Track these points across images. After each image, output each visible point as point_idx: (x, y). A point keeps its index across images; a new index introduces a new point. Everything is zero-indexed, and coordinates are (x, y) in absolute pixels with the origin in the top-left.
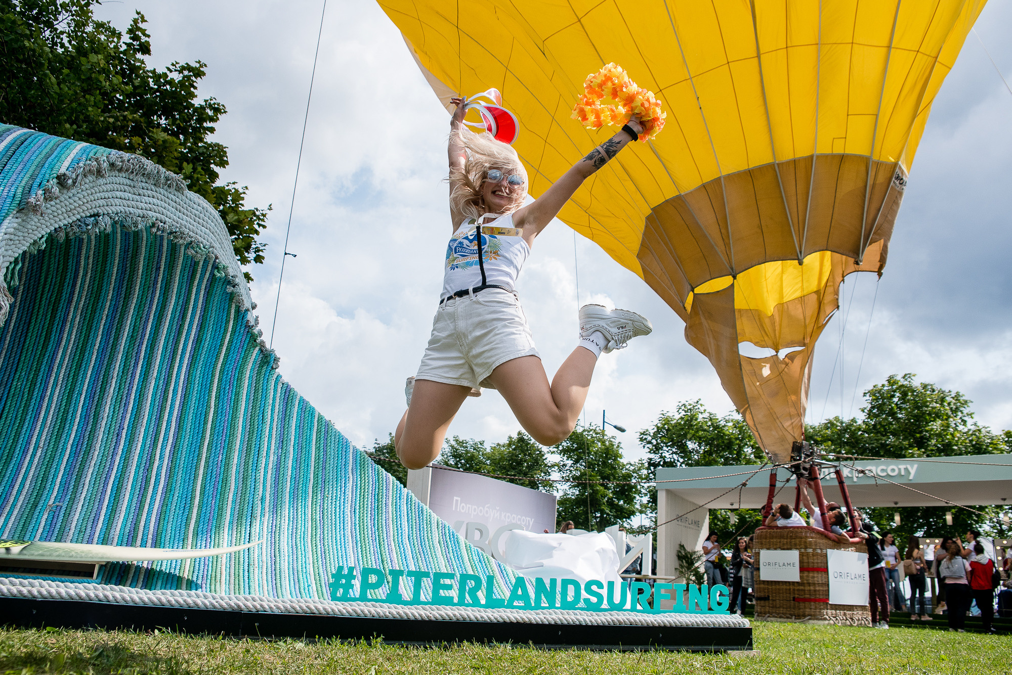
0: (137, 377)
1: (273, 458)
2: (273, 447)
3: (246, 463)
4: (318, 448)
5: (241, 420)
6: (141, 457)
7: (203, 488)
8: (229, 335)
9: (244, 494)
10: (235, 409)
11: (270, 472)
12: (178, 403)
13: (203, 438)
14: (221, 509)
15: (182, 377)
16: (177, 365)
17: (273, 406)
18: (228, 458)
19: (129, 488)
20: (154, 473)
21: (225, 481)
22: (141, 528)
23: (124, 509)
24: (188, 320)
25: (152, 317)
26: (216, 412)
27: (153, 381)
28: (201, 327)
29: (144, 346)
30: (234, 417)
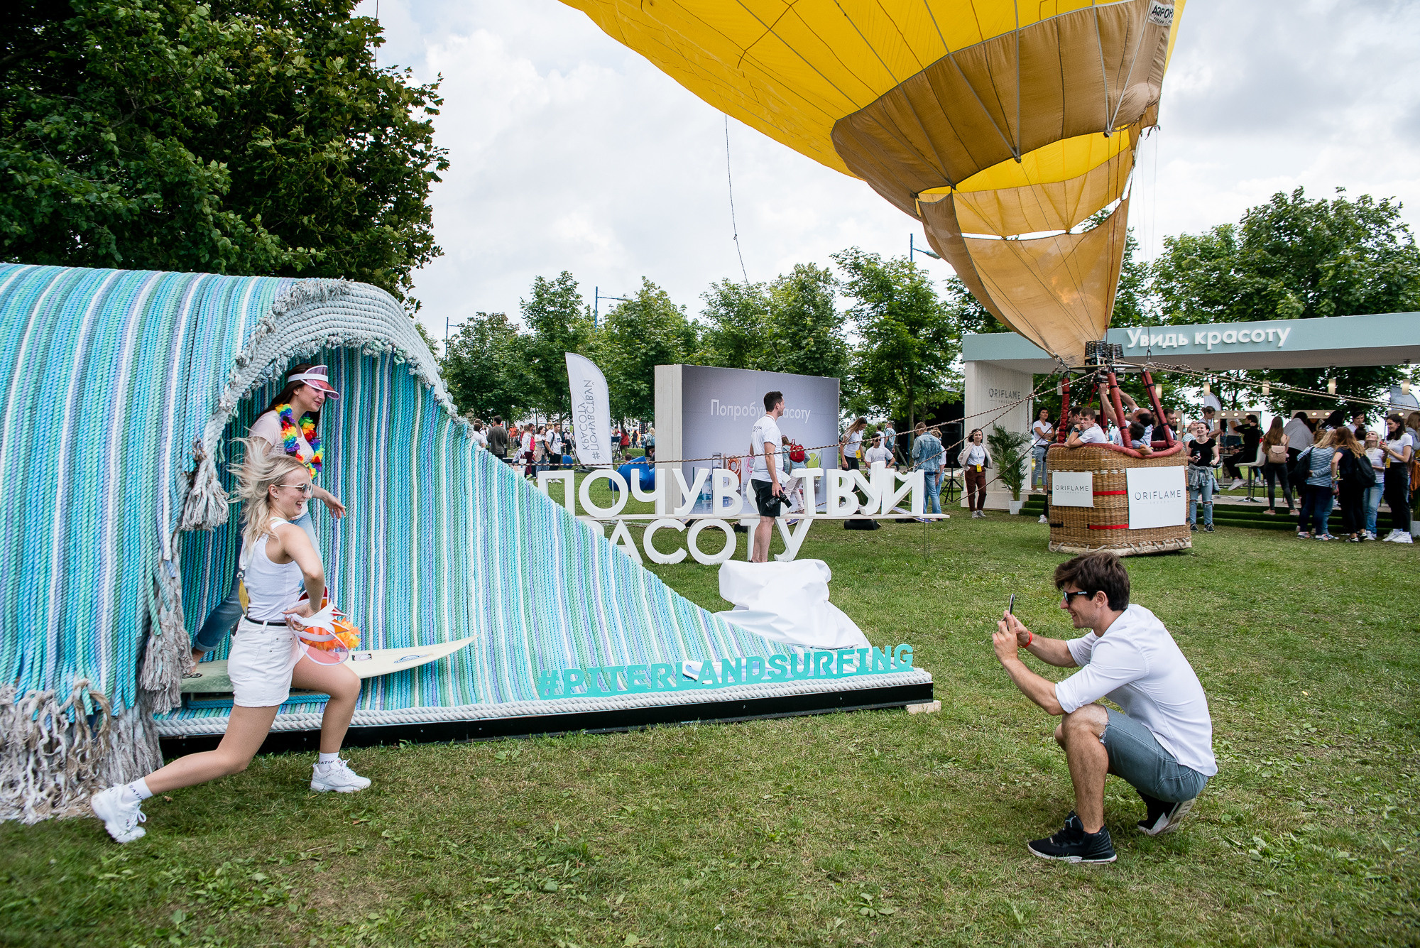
0: (340, 467)
1: (480, 530)
2: (479, 519)
3: (456, 539)
4: (522, 513)
5: (445, 495)
6: (358, 548)
7: (419, 570)
8: (419, 411)
9: (457, 571)
10: (437, 485)
11: (479, 545)
12: (382, 487)
13: (411, 518)
14: (438, 590)
15: (382, 461)
16: (375, 449)
17: (474, 475)
18: (438, 536)
19: (353, 581)
20: (373, 561)
21: (438, 560)
22: (371, 621)
23: (353, 603)
24: (377, 404)
25: (342, 406)
26: (419, 491)
27: (356, 469)
28: (391, 408)
29: (341, 436)
30: (437, 493)
